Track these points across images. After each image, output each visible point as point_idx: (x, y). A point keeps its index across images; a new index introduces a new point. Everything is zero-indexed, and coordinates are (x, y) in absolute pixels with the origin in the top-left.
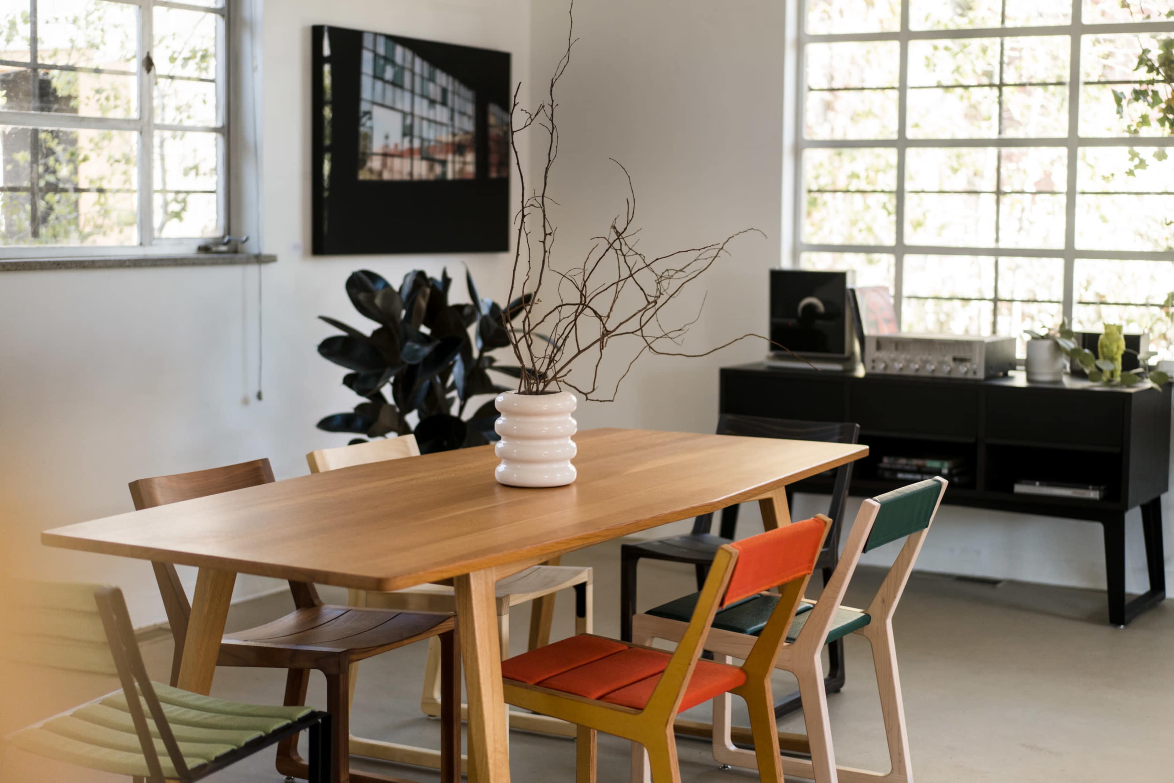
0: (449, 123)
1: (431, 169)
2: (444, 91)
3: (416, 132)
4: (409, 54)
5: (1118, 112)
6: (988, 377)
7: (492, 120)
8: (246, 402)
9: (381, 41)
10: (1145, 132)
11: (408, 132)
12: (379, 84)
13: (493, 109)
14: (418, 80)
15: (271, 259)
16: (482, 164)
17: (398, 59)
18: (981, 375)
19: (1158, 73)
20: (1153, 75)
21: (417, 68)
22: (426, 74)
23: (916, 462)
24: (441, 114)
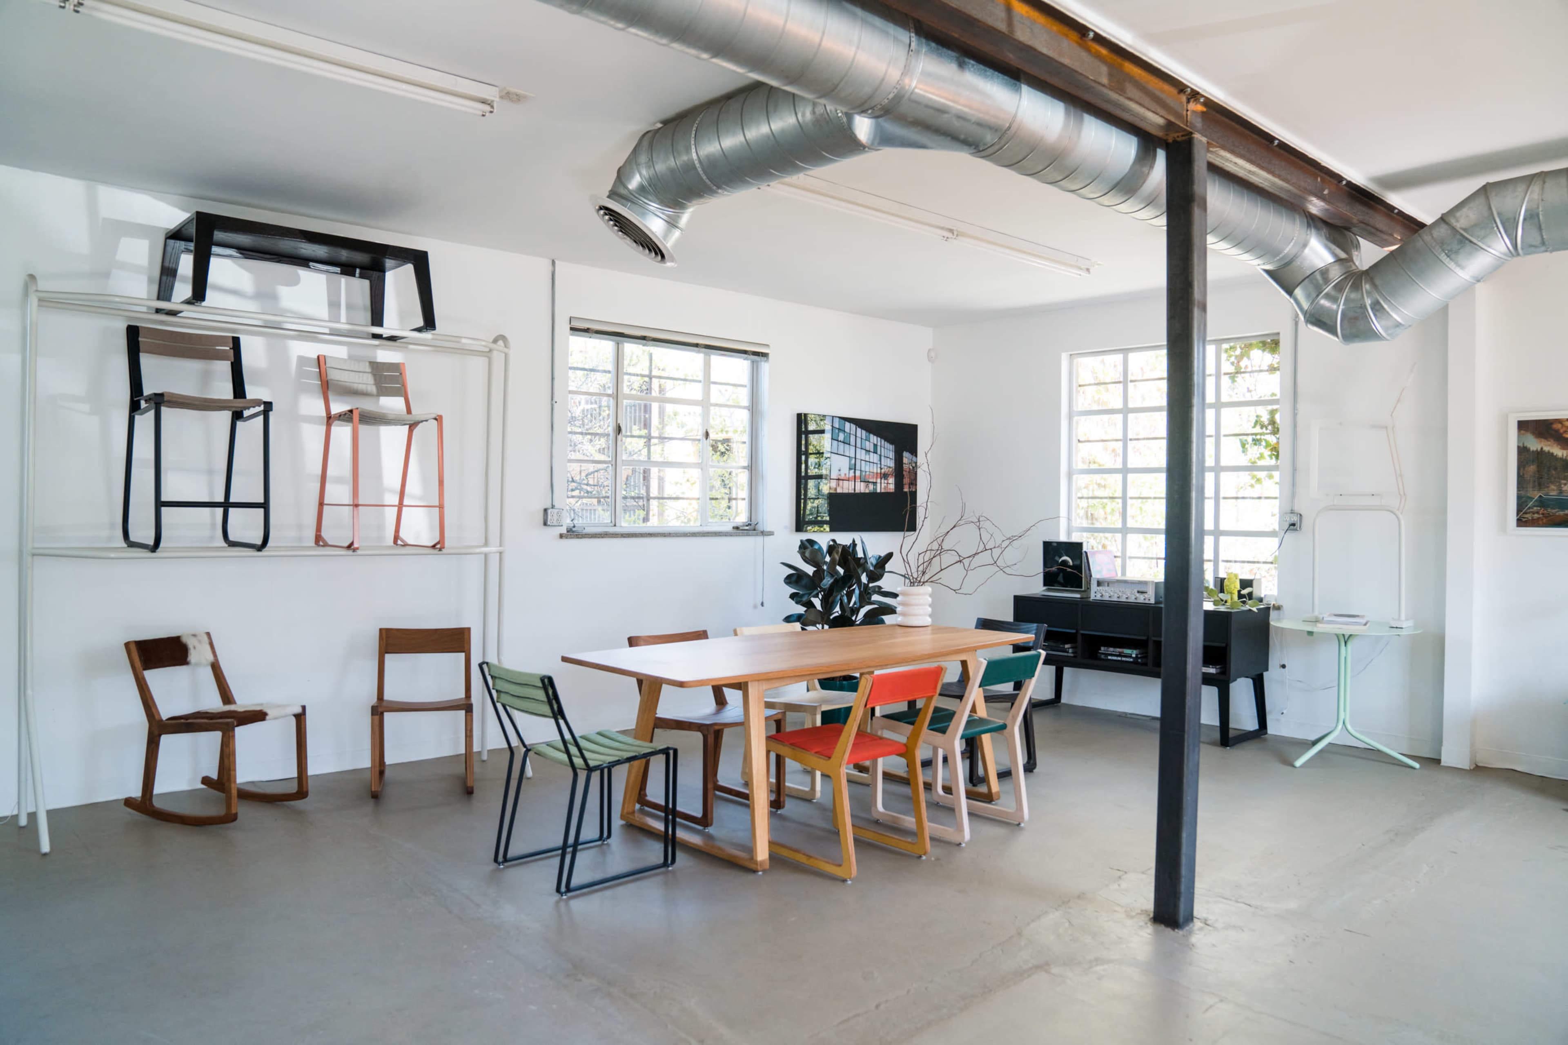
0: (879, 462)
1: (867, 486)
2: (875, 446)
3: (858, 467)
4: (853, 426)
5: (1243, 452)
6: (1156, 603)
7: (905, 460)
8: (755, 607)
9: (837, 420)
10: (1260, 463)
11: (853, 467)
12: (835, 443)
13: (906, 455)
14: (859, 440)
15: (771, 534)
16: (899, 484)
17: (847, 429)
18: (1153, 601)
19: (1267, 429)
20: (1264, 430)
21: (859, 434)
22: (864, 437)
23: (1118, 650)
24: (874, 458)
